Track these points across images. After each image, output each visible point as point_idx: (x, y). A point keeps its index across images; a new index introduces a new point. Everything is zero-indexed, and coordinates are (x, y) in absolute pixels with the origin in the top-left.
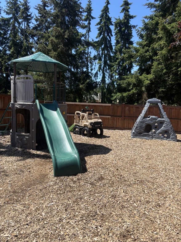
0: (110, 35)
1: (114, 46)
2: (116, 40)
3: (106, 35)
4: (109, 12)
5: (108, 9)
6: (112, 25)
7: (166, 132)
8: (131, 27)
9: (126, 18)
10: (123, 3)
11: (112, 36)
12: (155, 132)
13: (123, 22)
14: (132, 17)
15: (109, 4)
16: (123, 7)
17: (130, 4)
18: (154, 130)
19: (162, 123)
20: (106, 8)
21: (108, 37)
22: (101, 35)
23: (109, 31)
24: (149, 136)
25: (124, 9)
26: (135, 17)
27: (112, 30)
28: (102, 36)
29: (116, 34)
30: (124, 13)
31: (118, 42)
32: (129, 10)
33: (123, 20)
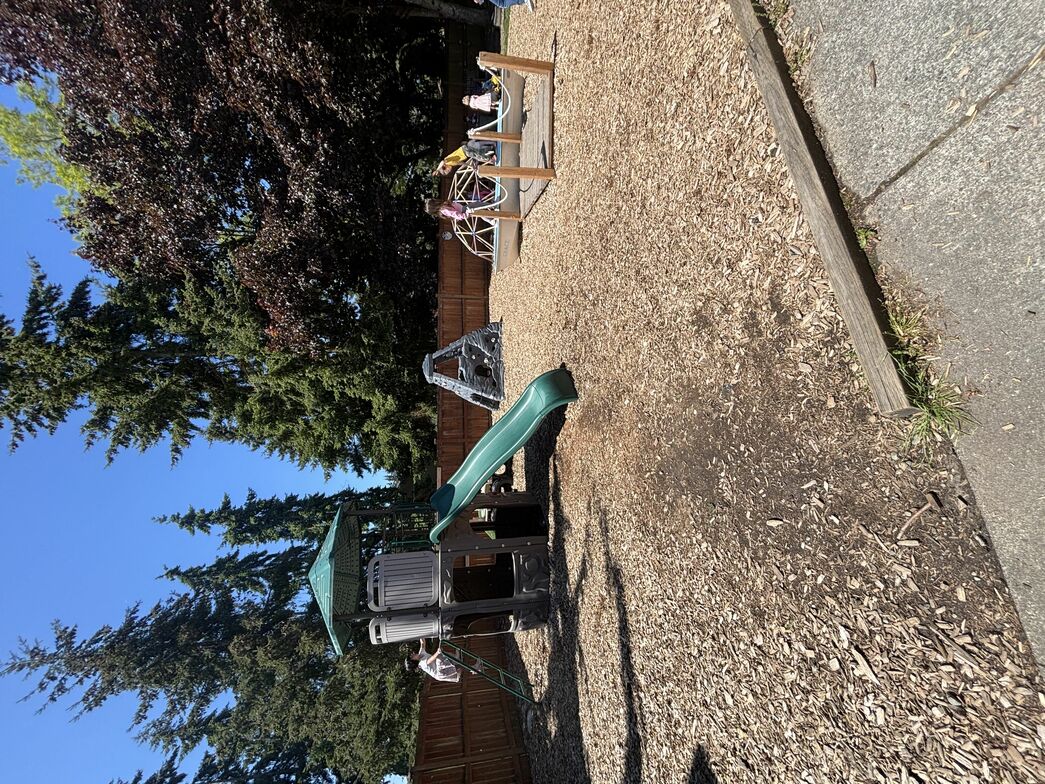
0: (261, 558)
1: (292, 542)
2: (279, 537)
3: (260, 568)
4: (201, 565)
5: (191, 570)
6: (237, 553)
7: (487, 340)
8: (250, 503)
9: (226, 519)
10: (185, 529)
11: (266, 552)
12: (490, 359)
13: (233, 525)
14: (227, 504)
15: (177, 568)
16: (196, 528)
17: (193, 511)
18: (486, 361)
19: (471, 349)
20: (188, 577)
21: (268, 562)
22: (259, 583)
23: (253, 560)
24: (497, 370)
25: (202, 526)
26: (226, 497)
27: (250, 553)
28: (261, 579)
29: (263, 540)
30: (213, 523)
31: (285, 534)
32: (207, 512)
33: (230, 525)
